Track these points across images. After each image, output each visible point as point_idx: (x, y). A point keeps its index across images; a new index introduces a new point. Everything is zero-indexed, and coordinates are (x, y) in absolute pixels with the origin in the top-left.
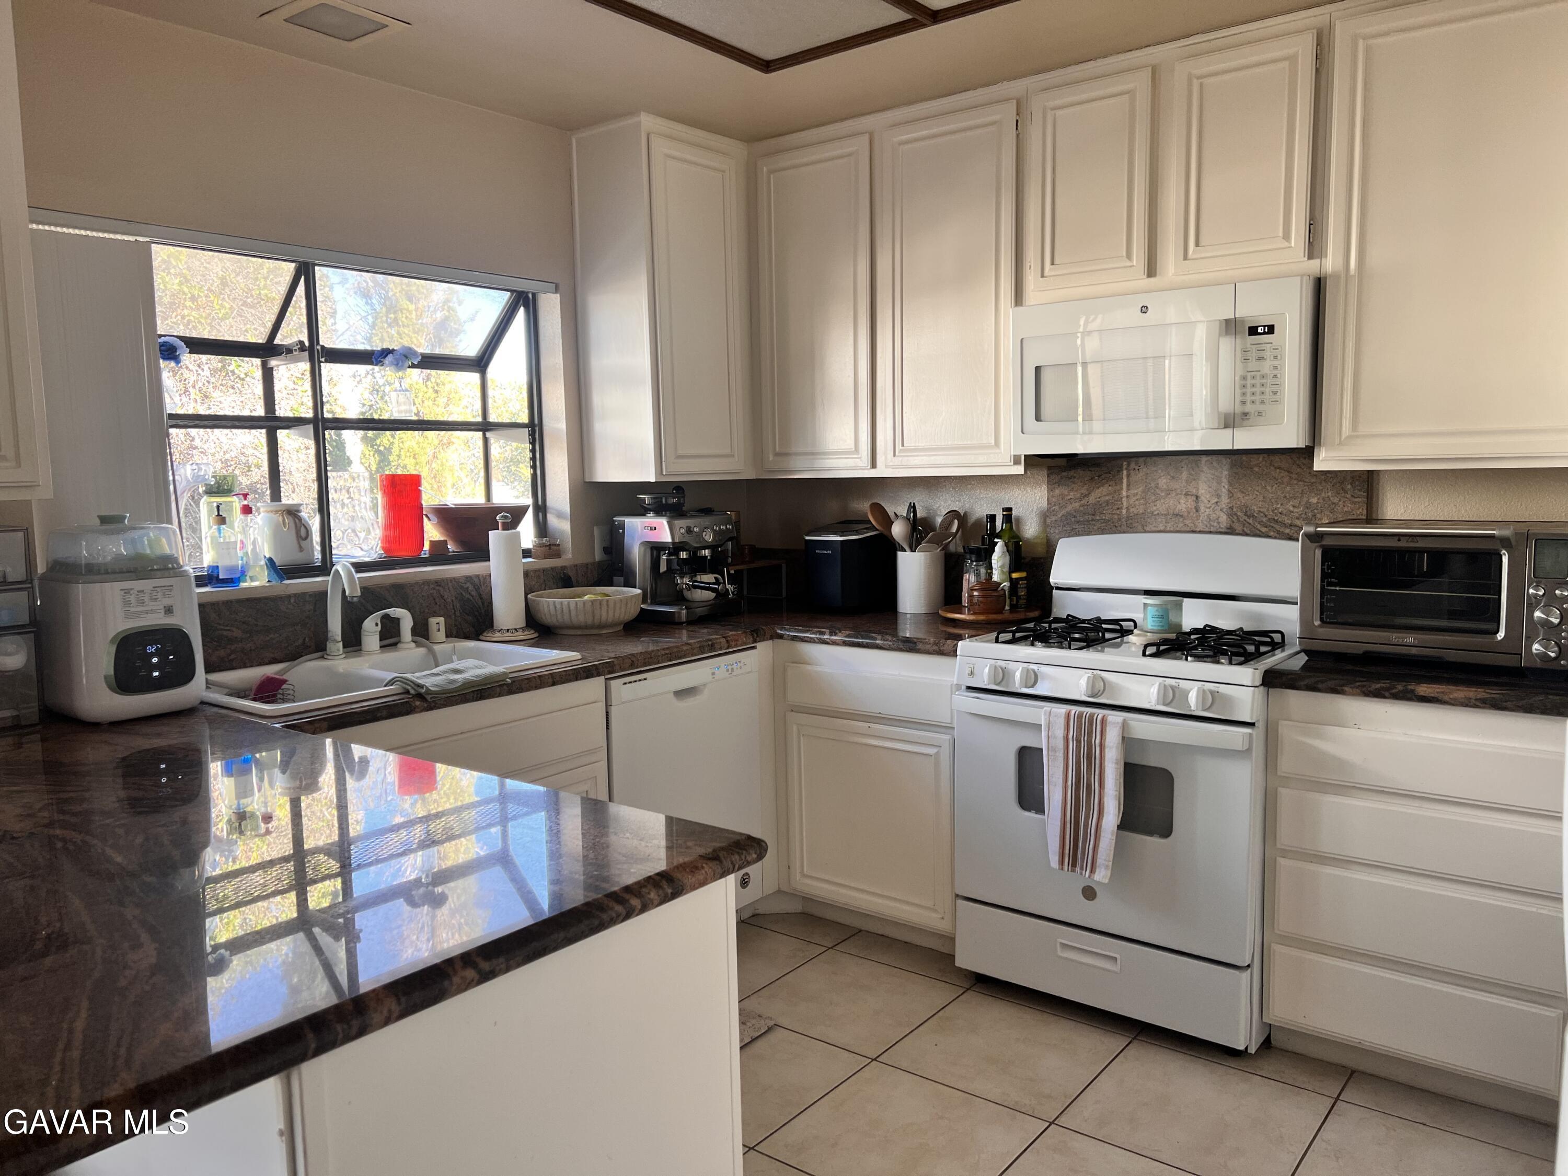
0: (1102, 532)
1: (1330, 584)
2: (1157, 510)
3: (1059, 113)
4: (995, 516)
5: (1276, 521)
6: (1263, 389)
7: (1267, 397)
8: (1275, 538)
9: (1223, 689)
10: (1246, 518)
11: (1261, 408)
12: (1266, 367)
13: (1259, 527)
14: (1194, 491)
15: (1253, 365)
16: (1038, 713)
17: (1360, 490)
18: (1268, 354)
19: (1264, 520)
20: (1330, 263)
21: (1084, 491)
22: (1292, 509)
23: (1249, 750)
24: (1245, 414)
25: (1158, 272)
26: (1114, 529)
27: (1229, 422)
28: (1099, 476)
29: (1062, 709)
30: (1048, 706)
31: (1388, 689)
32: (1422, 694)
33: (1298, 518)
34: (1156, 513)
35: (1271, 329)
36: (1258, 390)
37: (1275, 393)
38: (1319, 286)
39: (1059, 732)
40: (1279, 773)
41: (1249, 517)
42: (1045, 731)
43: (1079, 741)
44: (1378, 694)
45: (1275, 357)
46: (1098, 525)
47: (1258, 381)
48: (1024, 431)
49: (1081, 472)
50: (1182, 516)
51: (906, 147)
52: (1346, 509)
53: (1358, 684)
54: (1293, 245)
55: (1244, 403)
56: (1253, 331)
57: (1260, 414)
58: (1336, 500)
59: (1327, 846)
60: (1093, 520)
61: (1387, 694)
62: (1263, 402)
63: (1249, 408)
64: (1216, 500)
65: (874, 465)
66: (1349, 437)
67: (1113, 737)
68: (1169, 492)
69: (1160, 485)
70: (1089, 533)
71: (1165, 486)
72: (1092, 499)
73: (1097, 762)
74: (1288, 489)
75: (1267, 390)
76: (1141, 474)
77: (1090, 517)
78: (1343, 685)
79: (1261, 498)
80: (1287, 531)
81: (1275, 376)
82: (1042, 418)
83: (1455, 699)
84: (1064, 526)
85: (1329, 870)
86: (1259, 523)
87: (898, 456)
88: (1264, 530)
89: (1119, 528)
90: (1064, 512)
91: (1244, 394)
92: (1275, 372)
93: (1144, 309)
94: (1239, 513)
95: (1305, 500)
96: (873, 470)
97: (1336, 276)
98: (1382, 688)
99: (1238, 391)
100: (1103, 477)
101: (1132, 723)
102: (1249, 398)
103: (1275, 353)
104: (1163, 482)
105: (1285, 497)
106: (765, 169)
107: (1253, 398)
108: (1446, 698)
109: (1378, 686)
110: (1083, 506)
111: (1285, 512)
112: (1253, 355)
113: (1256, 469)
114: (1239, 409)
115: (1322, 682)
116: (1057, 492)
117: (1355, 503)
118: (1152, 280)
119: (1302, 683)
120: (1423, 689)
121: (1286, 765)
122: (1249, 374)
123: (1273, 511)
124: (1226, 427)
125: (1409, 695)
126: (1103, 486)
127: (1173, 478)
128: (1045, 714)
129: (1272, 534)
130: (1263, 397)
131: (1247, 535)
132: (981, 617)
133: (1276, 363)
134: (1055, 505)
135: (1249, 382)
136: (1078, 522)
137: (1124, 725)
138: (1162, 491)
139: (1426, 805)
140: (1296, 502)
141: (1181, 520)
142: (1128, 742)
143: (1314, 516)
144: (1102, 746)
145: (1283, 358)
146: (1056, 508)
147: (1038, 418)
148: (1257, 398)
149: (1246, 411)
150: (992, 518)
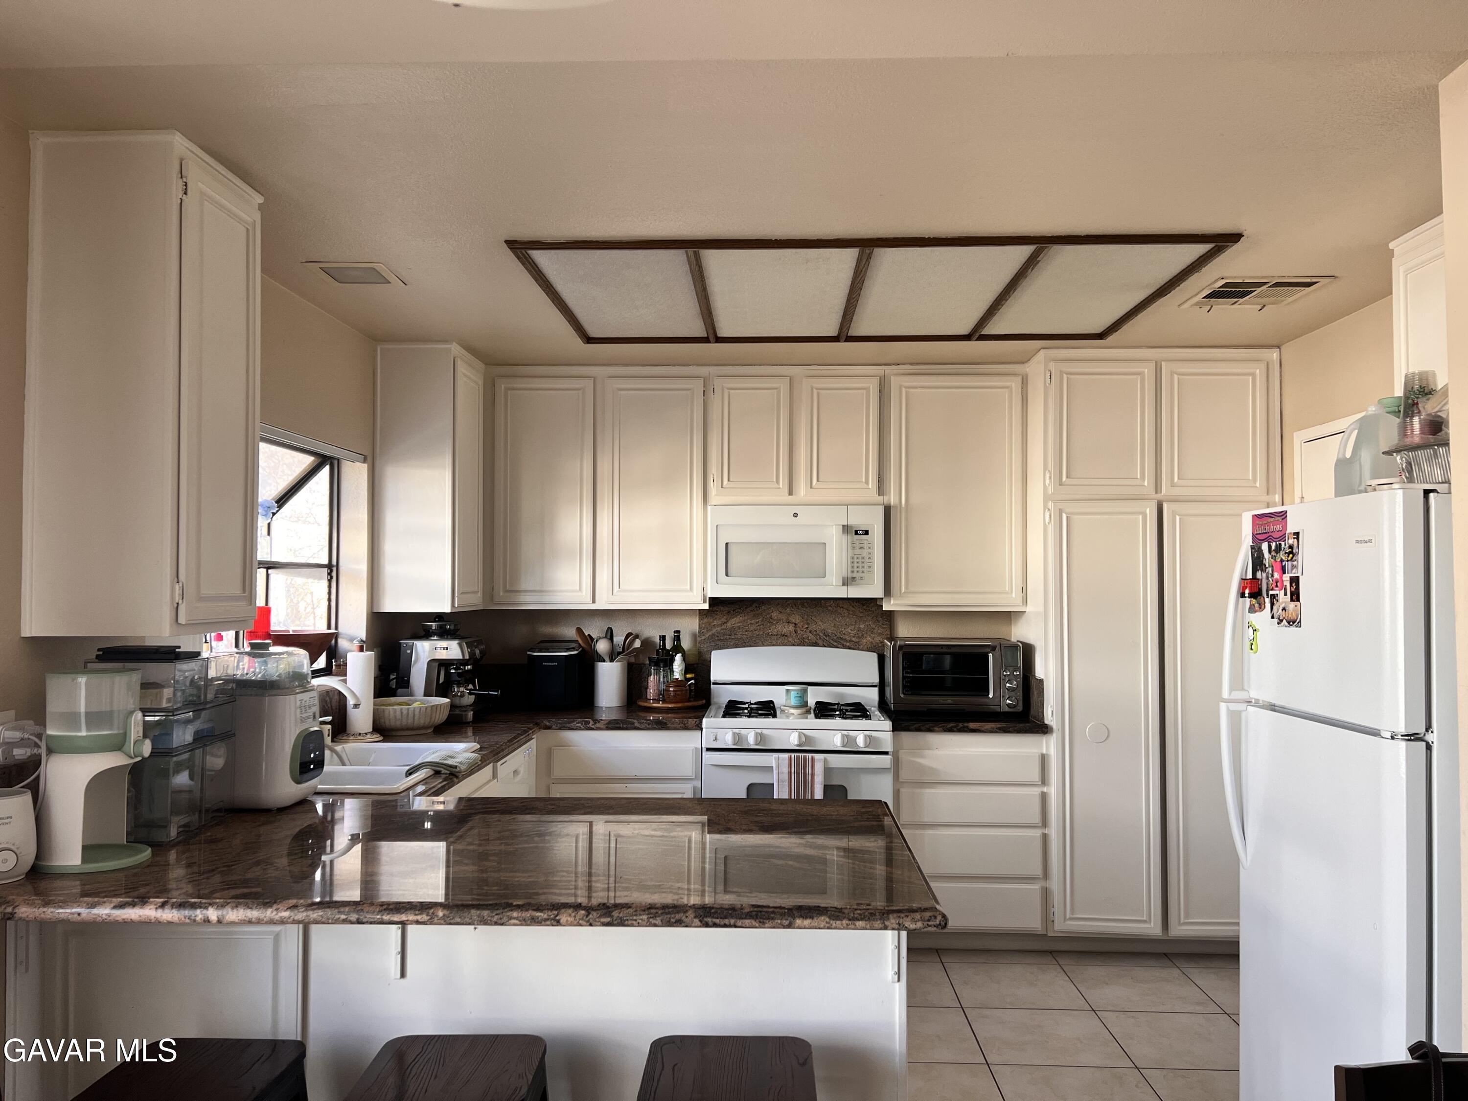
0: (736, 646)
1: (907, 673)
2: (771, 632)
3: (732, 392)
4: (665, 636)
5: (841, 638)
6: (863, 565)
7: (865, 569)
8: (841, 648)
9: (874, 734)
10: (824, 637)
11: (862, 575)
12: (865, 553)
13: (832, 642)
14: (794, 621)
15: (858, 551)
16: (771, 759)
17: (886, 621)
18: (866, 546)
19: (835, 638)
20: (893, 500)
21: (724, 620)
22: (850, 631)
23: (891, 768)
24: (854, 578)
25: (794, 493)
26: (744, 644)
27: (846, 582)
28: (734, 611)
29: (786, 756)
30: (775, 755)
31: (955, 727)
32: (972, 728)
33: (854, 637)
34: (770, 634)
35: (866, 533)
36: (860, 565)
37: (870, 567)
38: (888, 510)
39: (785, 770)
40: (901, 780)
41: (826, 636)
42: (776, 770)
43: (798, 774)
44: (950, 730)
45: (869, 548)
46: (733, 642)
47: (860, 560)
48: (718, 582)
49: (722, 608)
50: (786, 636)
51: (622, 392)
52: (879, 631)
53: (940, 725)
54: (870, 487)
55: (853, 572)
56: (856, 533)
57: (862, 578)
58: (874, 626)
59: (927, 819)
60: (729, 639)
61: (955, 729)
62: (863, 572)
63: (855, 575)
64: (807, 626)
65: (594, 602)
66: (905, 592)
67: (819, 769)
68: (778, 621)
69: (773, 617)
70: (728, 647)
71: (776, 618)
72: (729, 625)
73: (810, 785)
74: (848, 620)
75: (866, 565)
76: (761, 610)
77: (728, 637)
78: (934, 727)
79: (833, 625)
80: (848, 644)
81: (870, 558)
82: (729, 575)
83: (987, 729)
84: (710, 643)
85: (930, 832)
86: (832, 640)
87: (616, 595)
88: (835, 644)
89: (747, 644)
90: (710, 633)
91: (853, 567)
92: (870, 556)
93: (796, 515)
94: (820, 634)
95: (857, 626)
96: (593, 604)
97: (895, 507)
98: (952, 727)
99: (850, 565)
100: (736, 611)
101: (828, 758)
102: (856, 569)
103: (870, 545)
104: (775, 615)
105: (846, 624)
106: (503, 386)
107: (858, 569)
108: (983, 729)
109: (951, 725)
110: (723, 629)
111: (846, 633)
112: (857, 546)
113: (830, 608)
114: (850, 575)
115: (923, 726)
116: (705, 620)
117: (883, 628)
118: (790, 496)
119: (913, 727)
120: (972, 725)
121: (904, 775)
122: (855, 556)
123: (840, 633)
124: (843, 585)
125: (966, 729)
126: (736, 616)
127: (781, 612)
128: (775, 759)
129: (840, 646)
130: (863, 569)
131: (825, 647)
132: (680, 705)
133: (870, 551)
134: (704, 629)
135: (856, 560)
136: (720, 640)
137: (825, 760)
138: (775, 620)
139: (974, 787)
140: (852, 627)
141: (786, 638)
142: (828, 771)
143: (863, 635)
144: (813, 775)
145: (873, 548)
146: (705, 630)
147: (727, 575)
148: (860, 569)
149: (854, 576)
150: (663, 638)
